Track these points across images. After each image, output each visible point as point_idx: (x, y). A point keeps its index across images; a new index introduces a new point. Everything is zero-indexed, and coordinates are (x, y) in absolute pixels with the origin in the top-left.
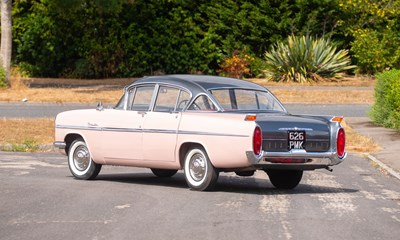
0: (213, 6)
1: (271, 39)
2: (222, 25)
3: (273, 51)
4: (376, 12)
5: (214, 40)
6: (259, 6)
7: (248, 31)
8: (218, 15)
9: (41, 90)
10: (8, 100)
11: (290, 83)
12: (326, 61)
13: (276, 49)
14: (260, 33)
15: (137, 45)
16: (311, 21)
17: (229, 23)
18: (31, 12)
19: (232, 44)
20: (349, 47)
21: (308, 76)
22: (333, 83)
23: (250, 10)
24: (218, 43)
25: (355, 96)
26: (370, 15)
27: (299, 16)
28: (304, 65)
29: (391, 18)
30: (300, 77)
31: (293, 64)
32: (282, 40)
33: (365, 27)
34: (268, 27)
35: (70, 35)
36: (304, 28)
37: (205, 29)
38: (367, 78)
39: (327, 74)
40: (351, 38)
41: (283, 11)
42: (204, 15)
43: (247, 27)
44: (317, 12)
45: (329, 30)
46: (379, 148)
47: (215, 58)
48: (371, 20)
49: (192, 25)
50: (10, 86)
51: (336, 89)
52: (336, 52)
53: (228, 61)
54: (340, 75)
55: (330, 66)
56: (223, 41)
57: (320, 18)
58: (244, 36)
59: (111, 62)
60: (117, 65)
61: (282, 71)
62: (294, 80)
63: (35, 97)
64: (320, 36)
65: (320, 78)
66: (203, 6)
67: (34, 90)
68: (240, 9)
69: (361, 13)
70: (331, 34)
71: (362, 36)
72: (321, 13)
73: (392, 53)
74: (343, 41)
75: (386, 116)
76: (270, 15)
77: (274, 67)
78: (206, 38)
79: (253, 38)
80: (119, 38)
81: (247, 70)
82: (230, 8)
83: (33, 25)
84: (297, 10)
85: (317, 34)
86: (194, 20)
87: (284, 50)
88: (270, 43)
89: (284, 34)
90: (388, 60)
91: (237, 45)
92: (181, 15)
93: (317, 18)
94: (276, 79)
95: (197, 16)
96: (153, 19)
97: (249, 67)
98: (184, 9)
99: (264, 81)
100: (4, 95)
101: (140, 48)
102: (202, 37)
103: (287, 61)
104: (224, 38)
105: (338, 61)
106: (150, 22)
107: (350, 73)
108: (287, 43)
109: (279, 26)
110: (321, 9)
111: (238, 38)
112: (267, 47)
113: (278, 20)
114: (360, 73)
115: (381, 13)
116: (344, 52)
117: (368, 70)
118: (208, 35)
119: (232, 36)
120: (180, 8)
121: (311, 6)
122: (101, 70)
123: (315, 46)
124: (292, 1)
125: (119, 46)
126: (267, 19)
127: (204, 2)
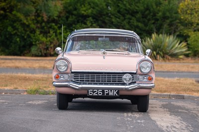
0: (110, 17)
6: (135, 17)
8: (112, 22)
12: (174, 48)
13: (145, 41)
16: (165, 26)
18: (7, 20)
20: (187, 41)
21: (163, 57)
22: (178, 61)
23: (131, 19)
25: (192, 68)
27: (158, 24)
28: (161, 50)
30: (159, 57)
31: (155, 50)
32: (149, 37)
33: (195, 31)
36: (161, 30)
40: (189, 37)
41: (149, 20)
44: (168, 21)
45: (175, 32)
51: (181, 64)
52: (179, 44)
54: (181, 57)
55: (177, 51)
57: (170, 25)
62: (155, 59)
64: (170, 34)
65: (170, 58)
66: (104, 17)
68: (125, 19)
69: (193, 23)
70: (176, 34)
72: (171, 21)
74: (183, 38)
82: (119, 18)
84: (157, 20)
85: (168, 33)
89: (150, 33)
92: (91, 22)
96: (76, 25)
98: (93, 18)
103: (151, 48)
105: (181, 48)
106: (74, 26)
107: (187, 56)
108: (152, 38)
109: (147, 28)
110: (170, 19)
113: (146, 25)
114: (193, 56)
116: (184, 44)
120: (90, 18)
121: (165, 18)
122: (45, 52)
123: (167, 40)
124: (154, 15)
125: (56, 39)
126: (140, 25)
127: (104, 15)
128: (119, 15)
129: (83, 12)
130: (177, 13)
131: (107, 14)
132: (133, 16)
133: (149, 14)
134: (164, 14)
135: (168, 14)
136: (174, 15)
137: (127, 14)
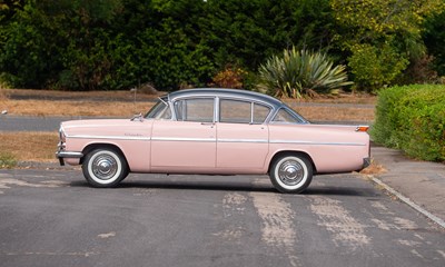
0: (205, 17)
1: (266, 53)
2: (214, 37)
3: (269, 64)
4: (373, 27)
5: (205, 53)
6: (253, 18)
7: (241, 44)
8: (211, 26)
9: (22, 102)
11: (285, 99)
12: (322, 76)
13: (271, 62)
14: (254, 46)
15: (125, 57)
16: (307, 34)
17: (221, 35)
18: (13, 21)
19: (225, 57)
20: (346, 63)
21: (303, 92)
22: (329, 100)
23: (244, 21)
24: (210, 56)
25: (353, 113)
26: (367, 30)
27: (294, 30)
28: (301, 80)
29: (389, 33)
30: (295, 92)
31: (288, 79)
32: (277, 54)
33: (362, 42)
34: (262, 40)
35: (54, 45)
36: (301, 41)
37: (197, 41)
38: (364, 96)
39: (323, 90)
40: (349, 53)
41: (278, 23)
42: (195, 26)
43: (241, 39)
44: (313, 25)
45: (325, 45)
46: (383, 170)
47: (206, 71)
48: (369, 35)
49: (183, 37)
51: (333, 106)
52: (332, 68)
53: (221, 74)
54: (336, 91)
55: (327, 82)
56: (215, 54)
57: (317, 32)
58: (237, 49)
59: (97, 73)
60: (103, 77)
61: (276, 86)
62: (289, 96)
63: (16, 110)
64: (316, 51)
65: (316, 94)
66: (194, 16)
67: (14, 102)
68: (234, 21)
69: (358, 27)
70: (328, 49)
71: (359, 50)
72: (318, 26)
73: (390, 69)
74: (340, 56)
75: (388, 135)
76: (264, 28)
77: (270, 82)
78: (197, 50)
79: (246, 50)
80: (105, 49)
81: (240, 84)
82: (223, 19)
83: (15, 33)
84: (293, 23)
85: (313, 48)
86: (184, 32)
87: (279, 64)
88: (264, 56)
89: (279, 48)
90: (386, 77)
91: (230, 58)
92: (172, 25)
93: (314, 32)
95: (188, 26)
96: (142, 30)
97: (241, 81)
98: (175, 19)
101: (128, 59)
102: (193, 49)
103: (282, 75)
104: (216, 50)
105: (334, 76)
106: (139, 32)
107: (347, 89)
108: (283, 57)
109: (274, 38)
110: (317, 22)
111: (230, 51)
113: (273, 32)
114: (358, 89)
115: (379, 28)
116: (340, 68)
117: (366, 87)
118: (200, 47)
119: (224, 49)
120: (170, 18)
121: (307, 19)
122: (86, 81)
123: (311, 61)
124: (288, 14)
125: (105, 57)
126: (261, 31)
127: (195, 13)
128: (222, 12)
129: (156, 7)
130: (329, 9)
131: (201, 10)
132: (248, 15)
133: (277, 12)
134: (305, 11)
135: (312, 12)
136: (324, 14)
137: (238, 11)
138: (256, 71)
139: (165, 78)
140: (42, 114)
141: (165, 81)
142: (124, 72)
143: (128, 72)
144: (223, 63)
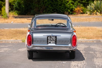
1: (89, 2)
3: (90, 6)
5: (72, 3)
9: (18, 19)
10: (7, 22)
11: (95, 15)
13: (90, 5)
15: (49, 5)
19: (77, 4)
21: (100, 13)
24: (73, 4)
28: (99, 10)
30: (98, 13)
31: (96, 9)
32: (93, 2)
35: (29, 2)
47: (72, 8)
50: (8, 18)
53: (76, 9)
56: (75, 3)
58: (81, 1)
59: (41, 10)
61: (92, 12)
62: (96, 14)
63: (16, 21)
67: (16, 19)
77: (90, 10)
78: (69, 2)
79: (83, 2)
80: (43, 3)
81: (82, 12)
87: (93, 5)
88: (89, 3)
89: (93, 0)
91: (79, 4)
94: (90, 14)
97: (82, 11)
99: (87, 15)
100: (6, 21)
102: (68, 2)
103: (94, 9)
104: (75, 2)
108: (94, 3)
111: (79, 2)
112: (88, 4)
119: (77, 1)
138: (86, 8)
139: (60, 11)
140: (23, 22)
141: (61, 12)
142: (49, 9)
143: (50, 9)
144: (77, 6)
